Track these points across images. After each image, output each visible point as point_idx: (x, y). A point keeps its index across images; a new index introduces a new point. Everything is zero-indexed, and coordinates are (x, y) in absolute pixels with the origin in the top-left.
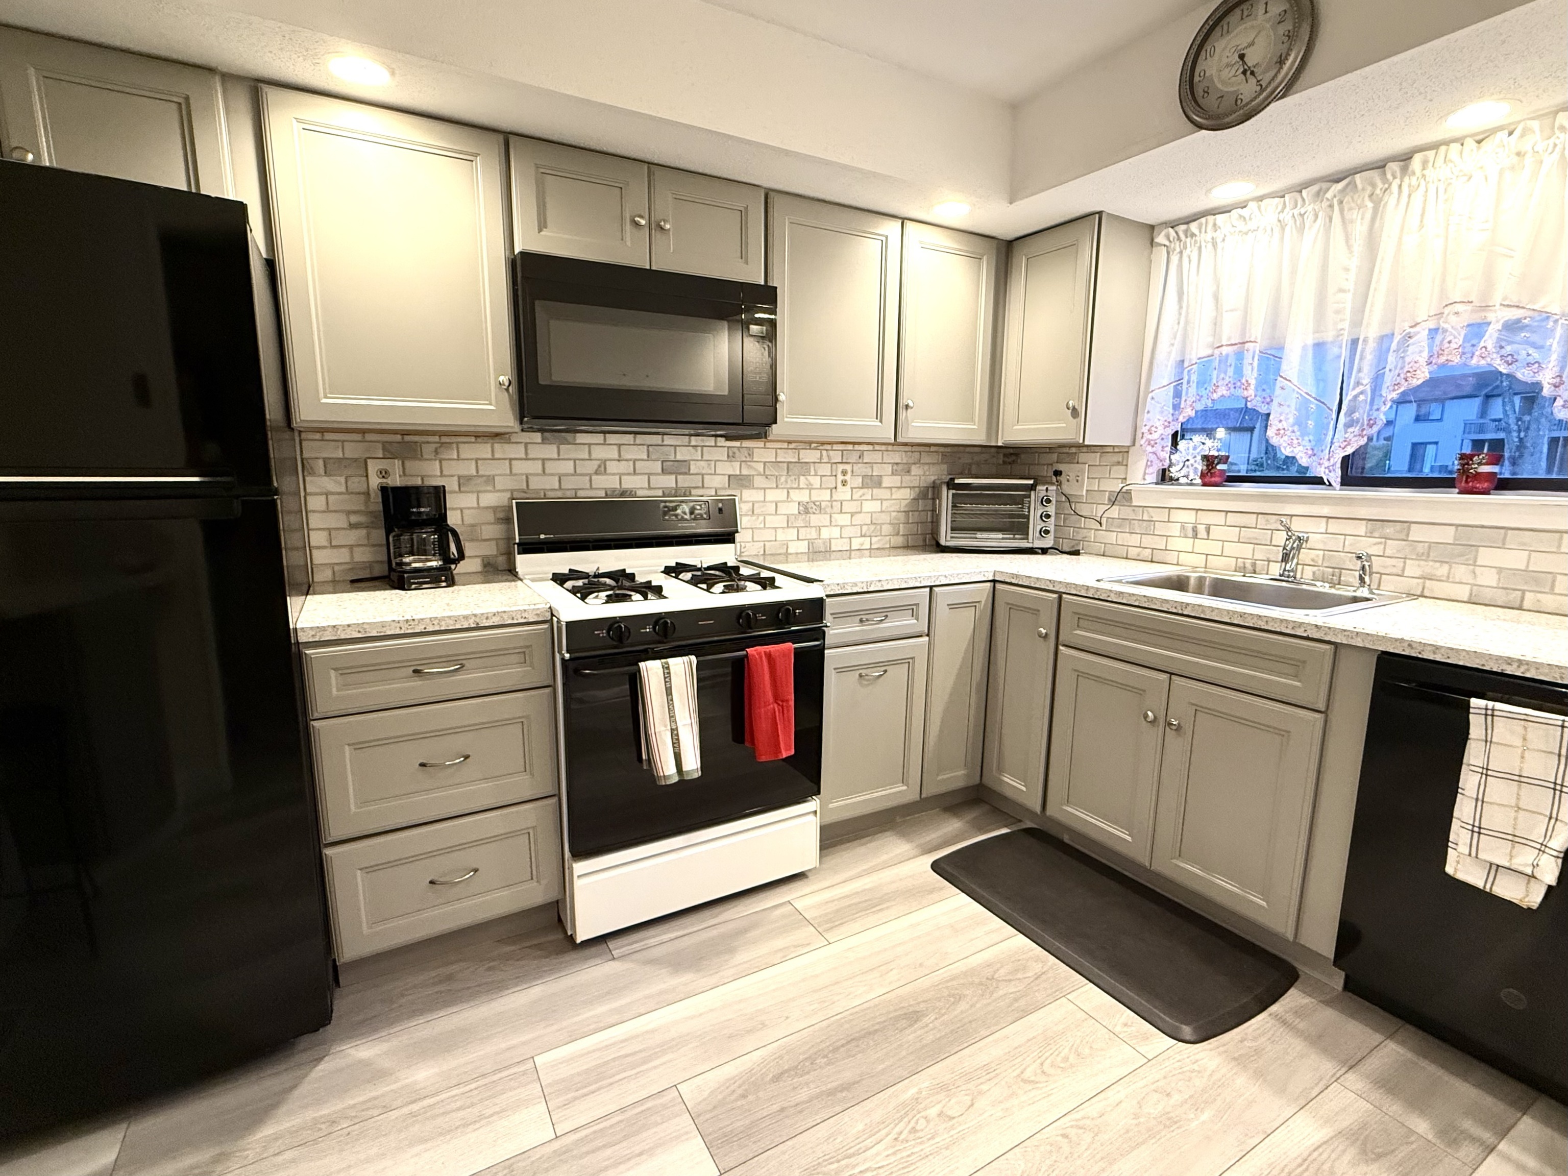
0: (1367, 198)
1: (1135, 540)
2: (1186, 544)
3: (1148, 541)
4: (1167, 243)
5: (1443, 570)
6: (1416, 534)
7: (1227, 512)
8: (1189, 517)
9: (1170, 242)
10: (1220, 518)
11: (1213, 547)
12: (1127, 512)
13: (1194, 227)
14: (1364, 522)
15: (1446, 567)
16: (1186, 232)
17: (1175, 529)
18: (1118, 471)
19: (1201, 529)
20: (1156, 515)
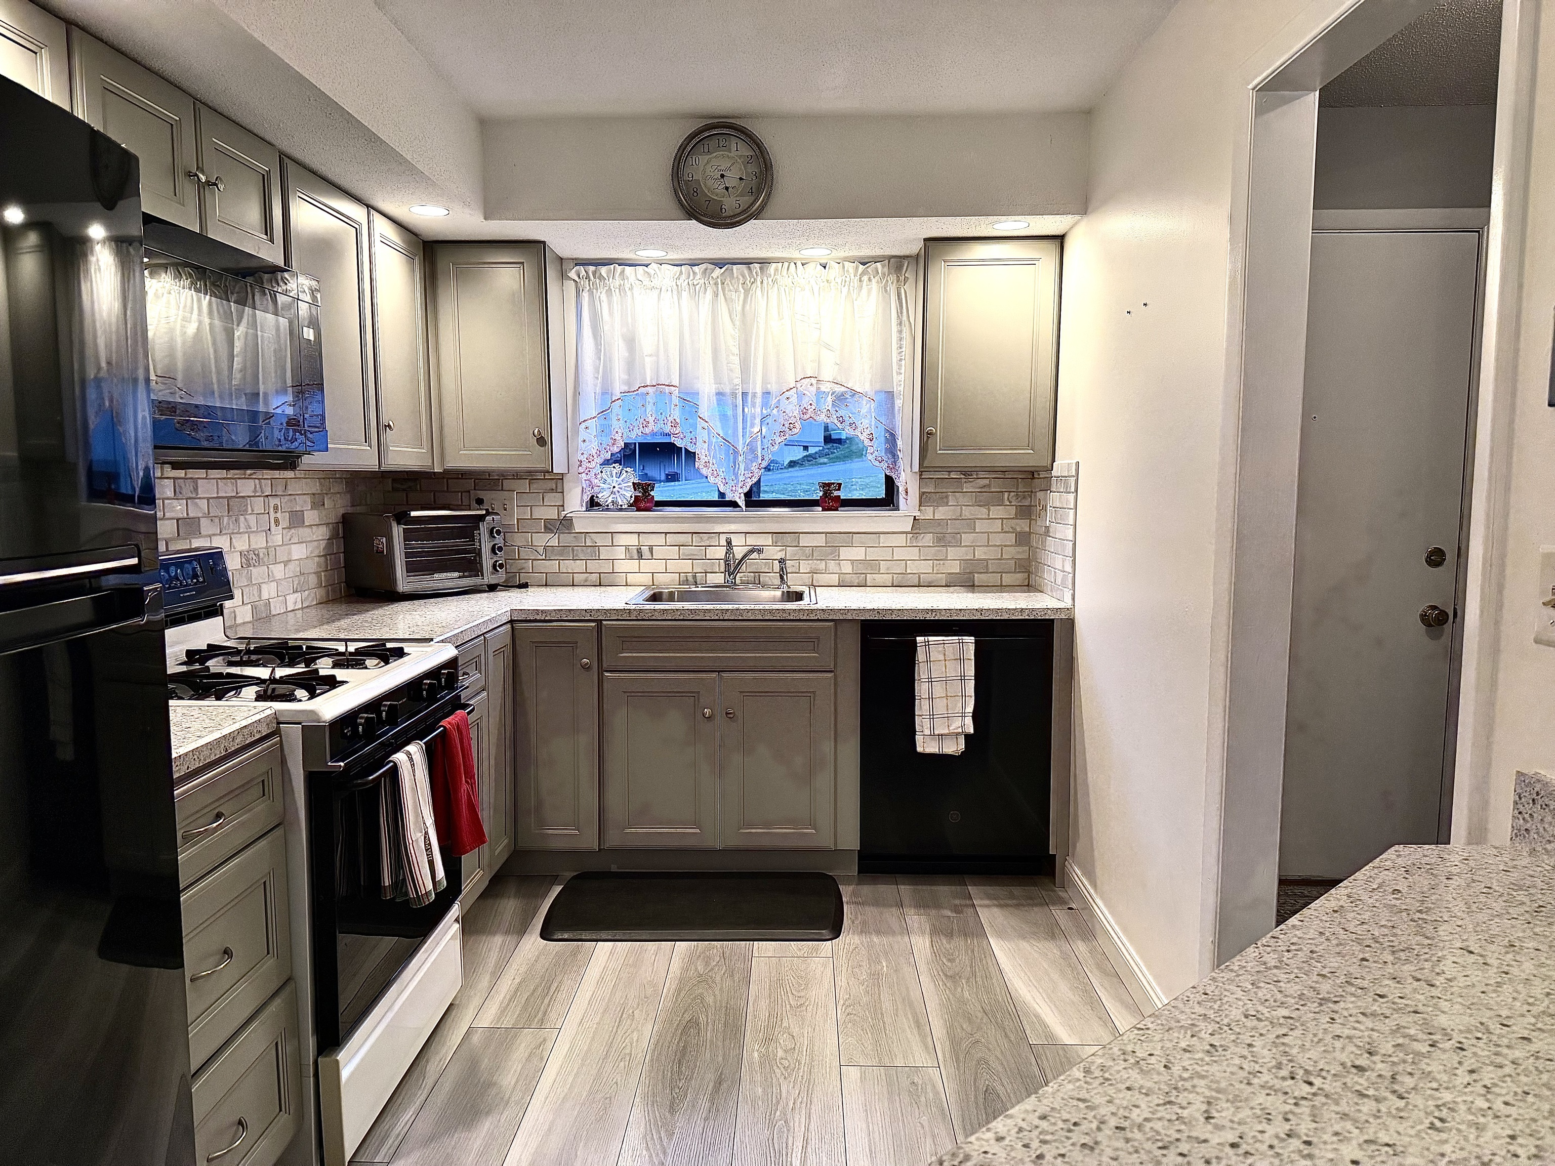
0: (740, 285)
1: (579, 566)
2: (633, 565)
3: (593, 566)
4: (577, 279)
5: (822, 565)
6: (805, 541)
7: (666, 533)
8: (633, 540)
9: (579, 278)
10: (660, 539)
11: (659, 566)
12: (567, 539)
13: (603, 270)
14: (770, 535)
15: (824, 562)
16: (594, 273)
17: (620, 553)
18: (551, 499)
19: (645, 550)
20: (600, 540)
